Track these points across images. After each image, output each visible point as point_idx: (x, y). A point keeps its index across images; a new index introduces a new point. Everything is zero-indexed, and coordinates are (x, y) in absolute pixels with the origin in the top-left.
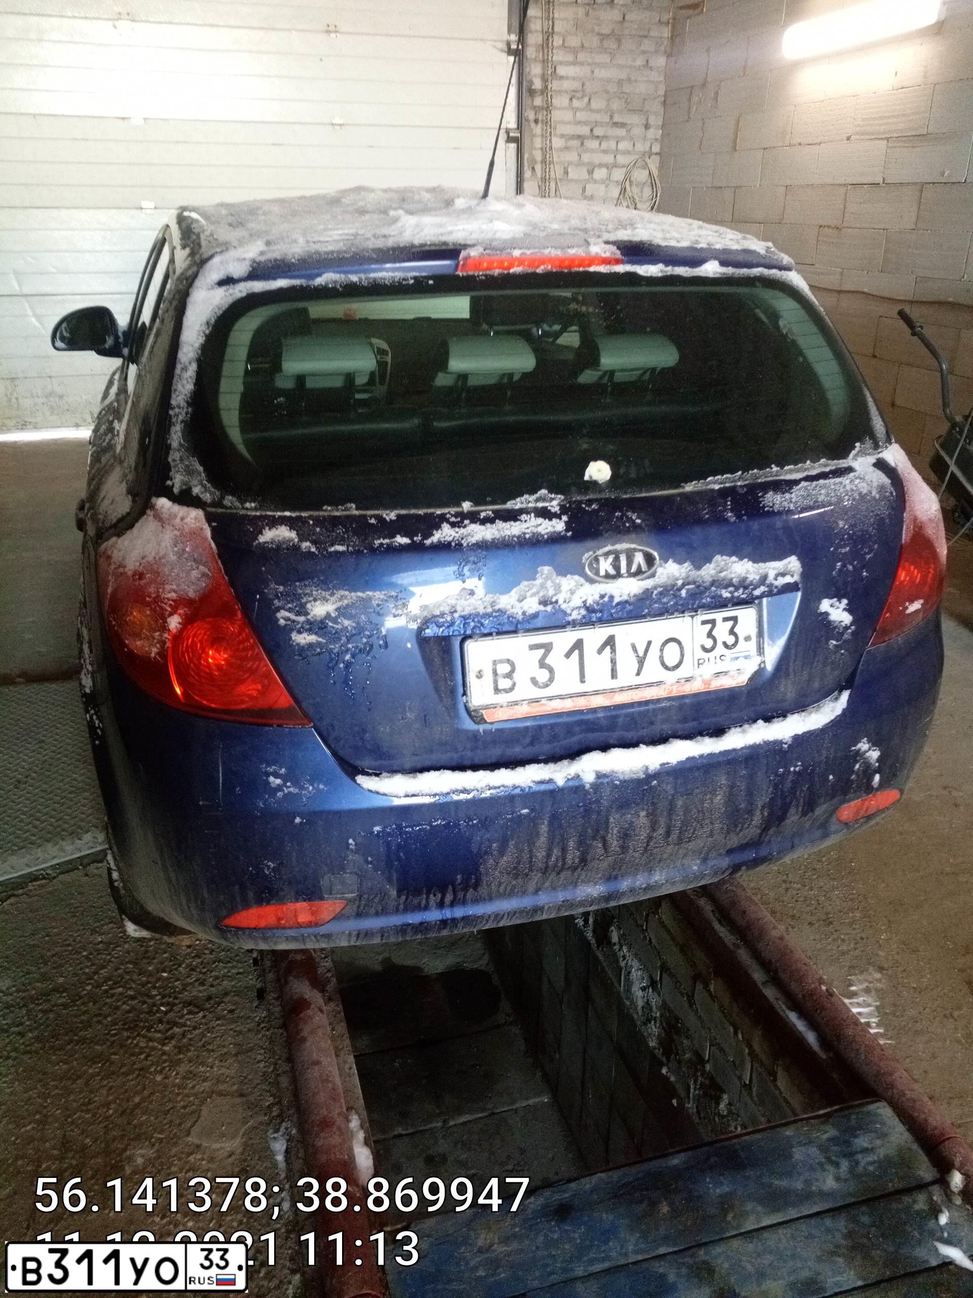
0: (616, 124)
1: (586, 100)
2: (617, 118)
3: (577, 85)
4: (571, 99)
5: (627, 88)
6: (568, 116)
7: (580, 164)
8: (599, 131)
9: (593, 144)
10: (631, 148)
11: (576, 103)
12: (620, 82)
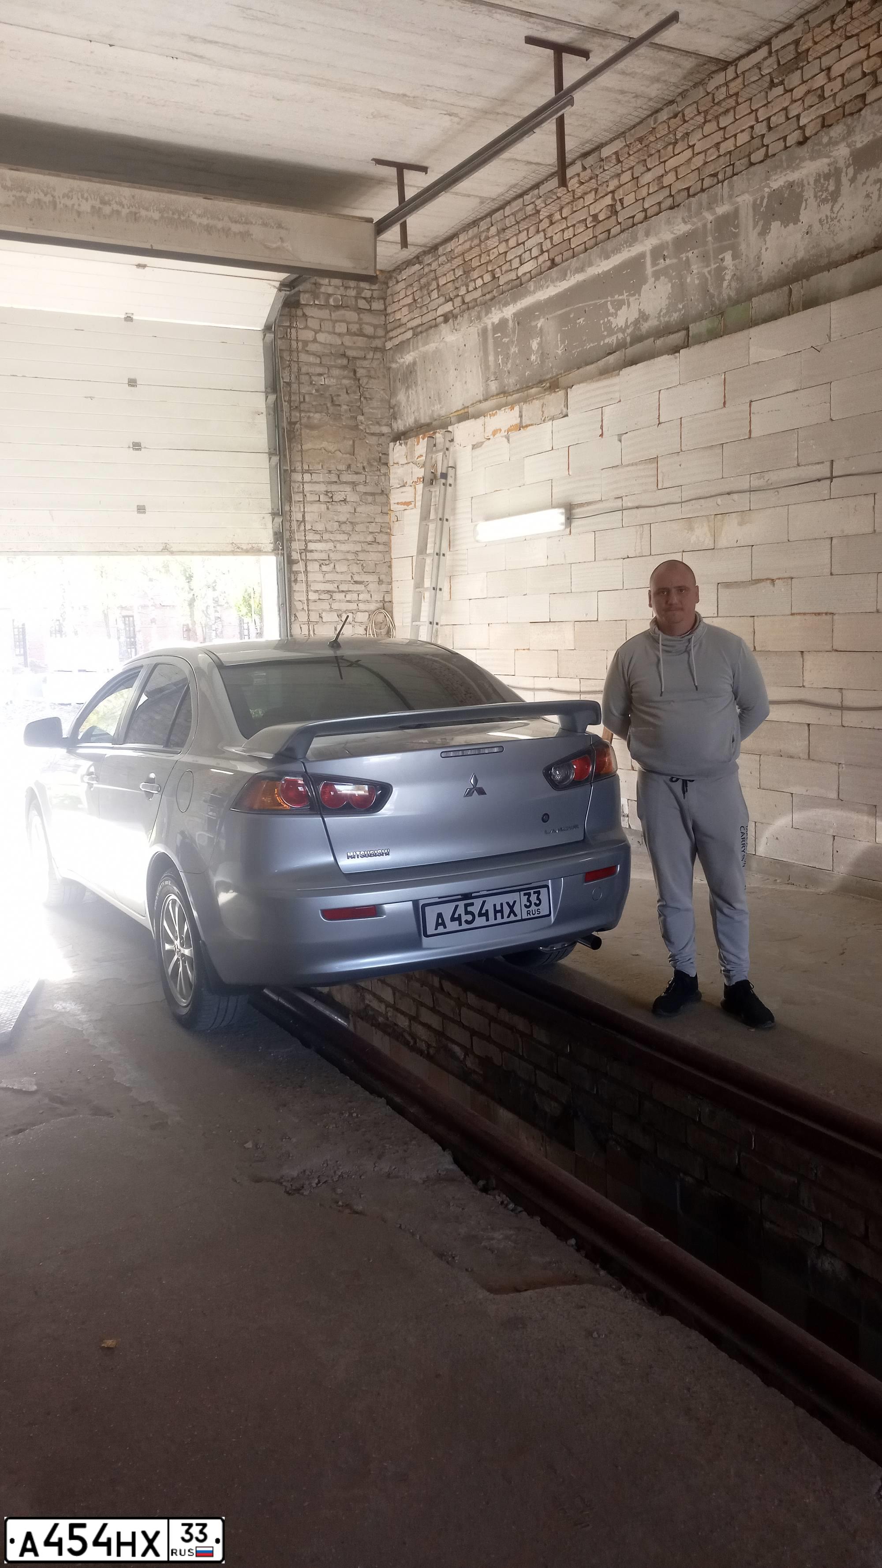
0: (356, 582)
1: (332, 565)
2: (356, 578)
3: (324, 556)
4: (320, 566)
5: (361, 556)
6: (319, 577)
7: (331, 610)
8: (342, 588)
9: (341, 596)
10: (369, 598)
11: (324, 568)
12: (356, 553)
